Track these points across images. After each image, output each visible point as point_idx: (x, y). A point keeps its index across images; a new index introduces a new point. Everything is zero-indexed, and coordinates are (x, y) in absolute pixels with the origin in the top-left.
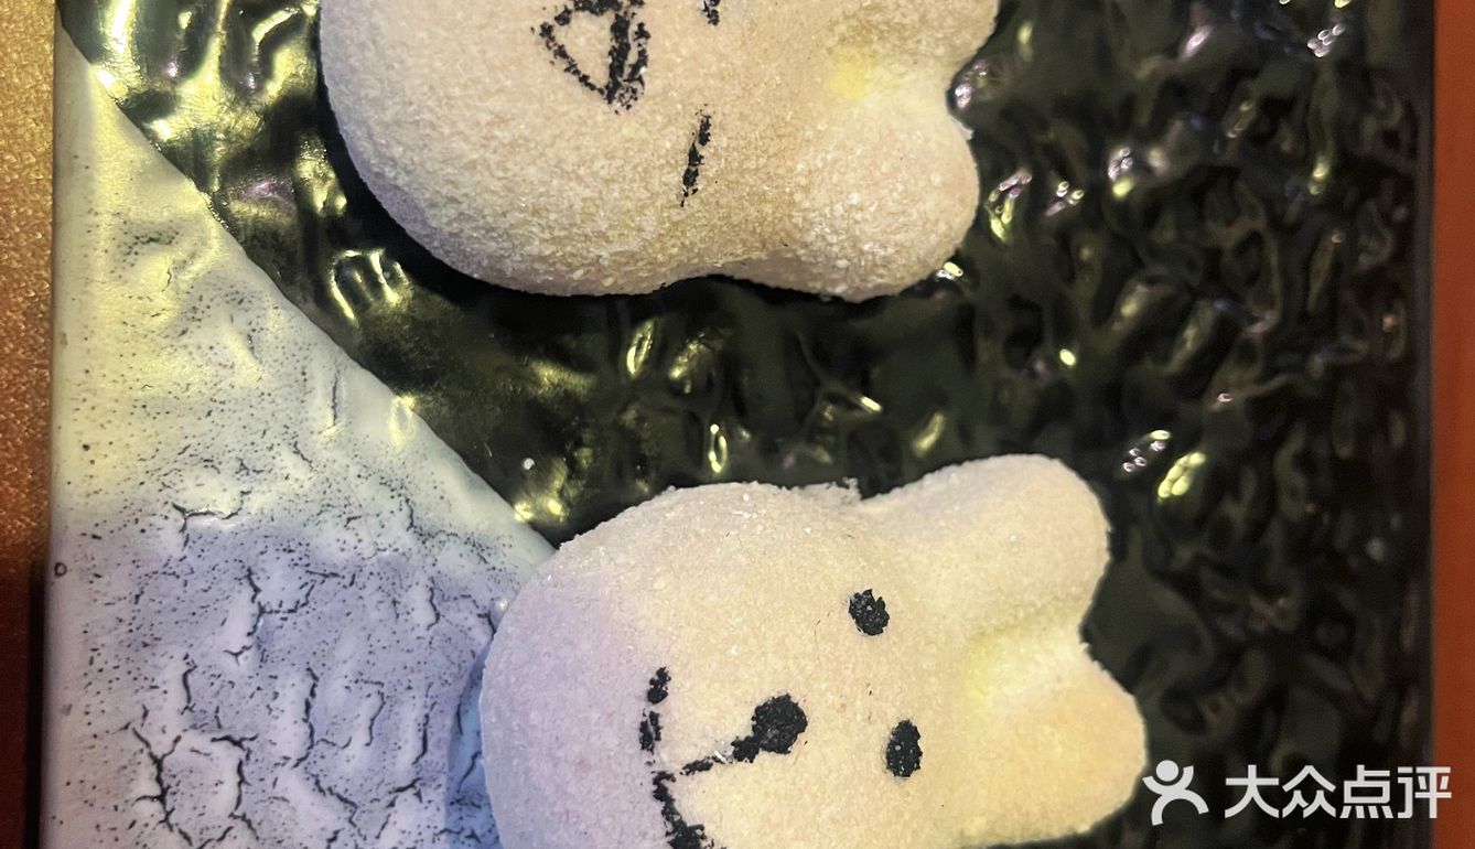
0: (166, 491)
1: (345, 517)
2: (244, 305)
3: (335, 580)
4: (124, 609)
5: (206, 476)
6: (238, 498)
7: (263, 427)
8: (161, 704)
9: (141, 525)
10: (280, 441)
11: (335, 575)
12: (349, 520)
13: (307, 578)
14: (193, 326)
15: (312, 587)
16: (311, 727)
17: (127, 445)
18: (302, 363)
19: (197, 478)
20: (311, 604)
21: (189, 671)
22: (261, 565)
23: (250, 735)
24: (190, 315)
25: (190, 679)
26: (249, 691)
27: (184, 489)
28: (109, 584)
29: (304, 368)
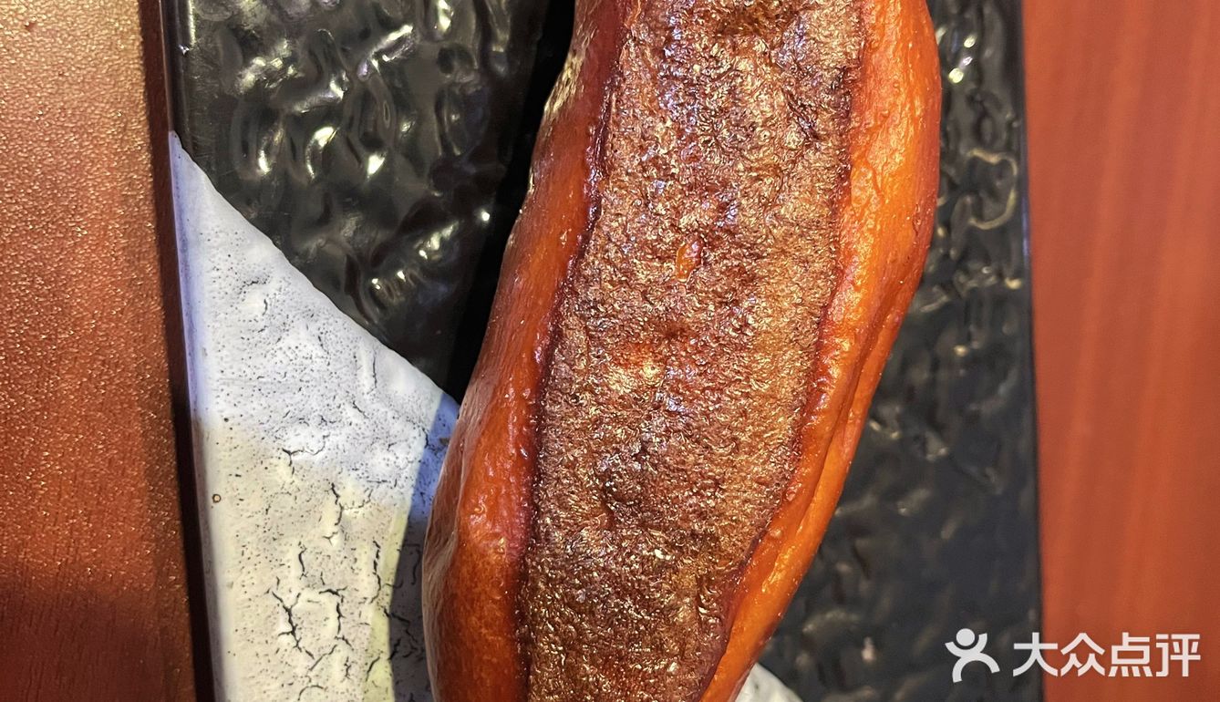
0: (278, 441)
1: (387, 445)
2: (315, 317)
3: (384, 485)
4: (260, 519)
5: (301, 428)
6: (322, 440)
7: (333, 394)
8: (287, 573)
9: (264, 466)
10: (344, 401)
11: (384, 481)
12: (390, 446)
13: (368, 485)
14: (284, 335)
15: (372, 491)
16: (378, 577)
17: (252, 416)
18: (353, 350)
19: (295, 430)
20: (372, 501)
21: (303, 552)
22: (339, 481)
23: (342, 587)
24: (282, 328)
25: (303, 556)
26: (339, 559)
27: (288, 439)
28: (249, 504)
29: (355, 353)
